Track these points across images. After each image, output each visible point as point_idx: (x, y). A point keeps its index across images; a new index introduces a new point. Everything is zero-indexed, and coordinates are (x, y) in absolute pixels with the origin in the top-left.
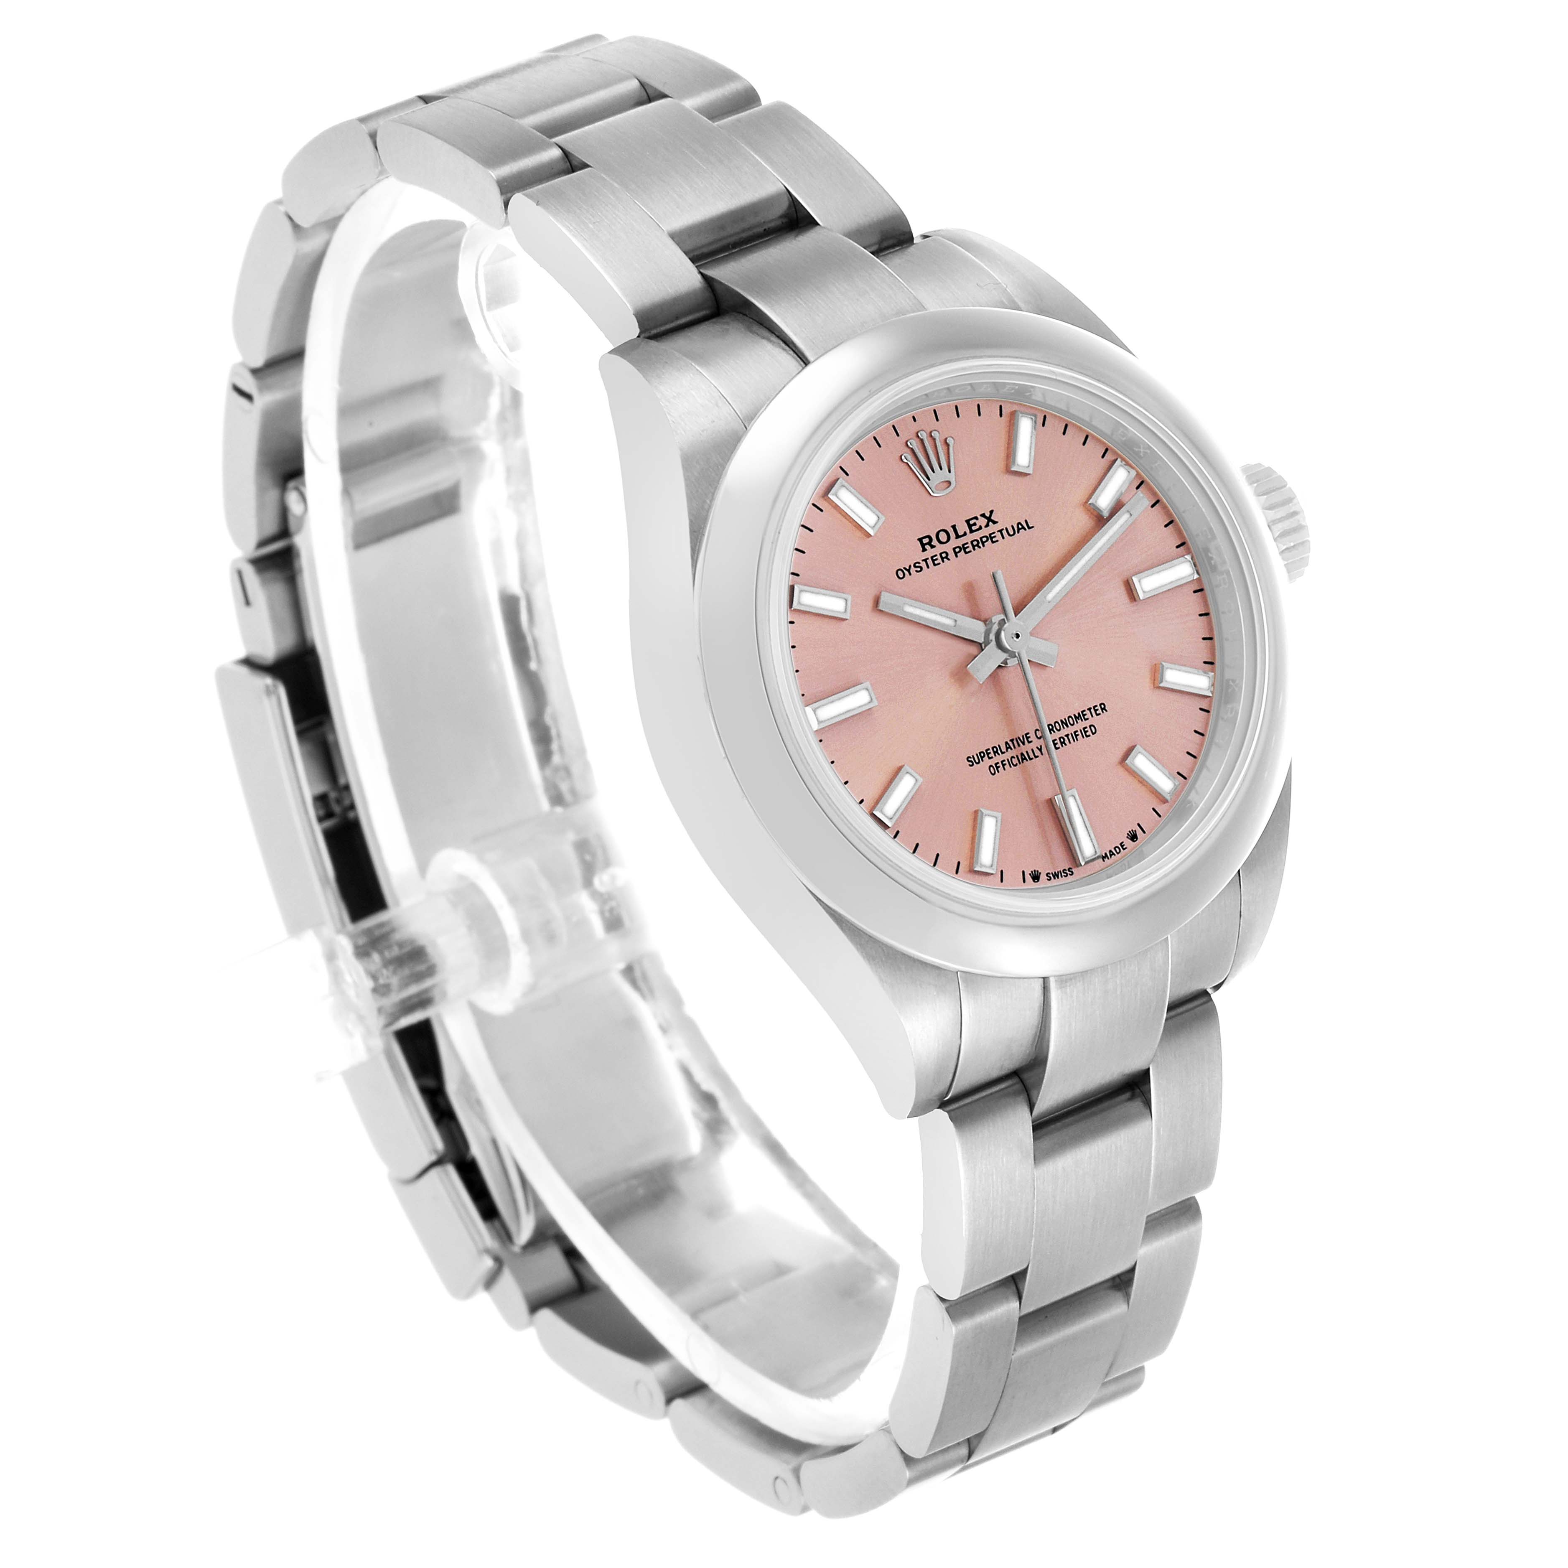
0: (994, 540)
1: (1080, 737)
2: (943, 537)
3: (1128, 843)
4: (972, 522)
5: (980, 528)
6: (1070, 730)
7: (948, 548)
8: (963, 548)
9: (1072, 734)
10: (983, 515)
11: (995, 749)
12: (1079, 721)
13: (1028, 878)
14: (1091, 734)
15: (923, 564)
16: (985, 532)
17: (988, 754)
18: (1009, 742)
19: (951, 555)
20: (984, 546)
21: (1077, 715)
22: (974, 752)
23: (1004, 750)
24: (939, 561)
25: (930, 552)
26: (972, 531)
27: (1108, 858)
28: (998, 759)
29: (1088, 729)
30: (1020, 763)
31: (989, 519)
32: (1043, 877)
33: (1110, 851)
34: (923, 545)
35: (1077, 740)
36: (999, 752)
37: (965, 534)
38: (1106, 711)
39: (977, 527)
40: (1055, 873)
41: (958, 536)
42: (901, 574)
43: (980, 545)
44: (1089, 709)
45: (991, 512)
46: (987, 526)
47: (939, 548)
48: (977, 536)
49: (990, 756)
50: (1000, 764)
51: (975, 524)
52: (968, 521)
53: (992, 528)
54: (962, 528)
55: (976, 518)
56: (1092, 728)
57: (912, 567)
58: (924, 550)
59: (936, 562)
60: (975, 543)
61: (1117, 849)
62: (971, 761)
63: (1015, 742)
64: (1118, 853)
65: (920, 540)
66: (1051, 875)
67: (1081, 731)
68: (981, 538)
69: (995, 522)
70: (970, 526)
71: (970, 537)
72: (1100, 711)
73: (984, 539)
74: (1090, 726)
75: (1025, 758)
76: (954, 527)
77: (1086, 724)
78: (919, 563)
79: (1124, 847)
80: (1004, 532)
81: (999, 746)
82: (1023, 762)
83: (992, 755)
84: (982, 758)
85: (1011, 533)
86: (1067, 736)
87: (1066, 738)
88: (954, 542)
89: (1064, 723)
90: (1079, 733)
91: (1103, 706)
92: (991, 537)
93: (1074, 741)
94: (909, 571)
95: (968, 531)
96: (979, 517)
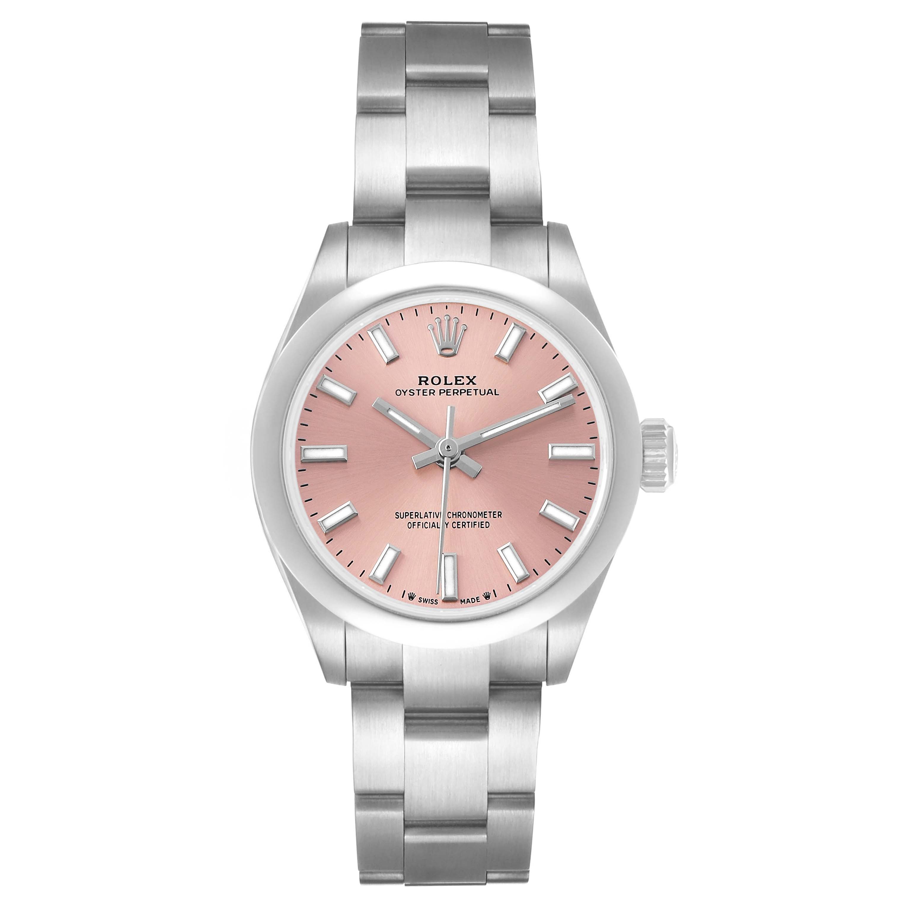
0: (469, 393)
1: (476, 526)
2: (436, 381)
3: (482, 599)
4: (458, 379)
5: (463, 384)
6: (472, 520)
7: (437, 388)
8: (447, 392)
9: (472, 523)
10: (468, 377)
11: (417, 514)
12: (480, 517)
13: (406, 596)
14: (485, 527)
15: (416, 392)
16: (466, 387)
17: (411, 515)
18: (428, 513)
19: (437, 393)
20: (461, 395)
21: (480, 513)
22: (402, 511)
23: (423, 516)
24: (428, 393)
25: (423, 386)
26: (456, 384)
27: (465, 603)
28: (417, 520)
29: (484, 523)
30: (430, 528)
31: (471, 381)
32: (416, 599)
33: (468, 599)
34: (421, 381)
35: (474, 527)
36: (419, 516)
37: (451, 384)
38: (501, 517)
39: (461, 383)
40: (426, 599)
41: (446, 384)
42: (398, 393)
43: (459, 393)
44: (490, 512)
45: (474, 377)
46: (468, 384)
47: (430, 386)
48: (459, 387)
49: (412, 517)
50: (416, 524)
51: (460, 380)
52: (456, 377)
53: (471, 386)
54: (451, 379)
55: (463, 377)
56: (487, 523)
57: (408, 391)
58: (420, 384)
59: (425, 394)
60: (456, 391)
61: (473, 600)
62: (398, 516)
63: (432, 514)
64: (472, 602)
65: (420, 378)
66: (422, 600)
67: (479, 523)
68: (461, 390)
69: (474, 384)
70: (456, 380)
71: (454, 387)
72: (496, 516)
73: (463, 391)
74: (486, 522)
75: (435, 526)
76: (446, 377)
77: (485, 520)
78: (414, 390)
79: (478, 600)
80: (478, 391)
81: (420, 513)
82: (432, 528)
83: (413, 516)
84: (406, 516)
85: (483, 393)
86: (468, 522)
87: (467, 524)
88: (442, 386)
89: (470, 515)
90: (477, 523)
91: (500, 514)
92: (468, 391)
93: (472, 527)
94: (405, 393)
95: (454, 383)
96: (465, 377)
